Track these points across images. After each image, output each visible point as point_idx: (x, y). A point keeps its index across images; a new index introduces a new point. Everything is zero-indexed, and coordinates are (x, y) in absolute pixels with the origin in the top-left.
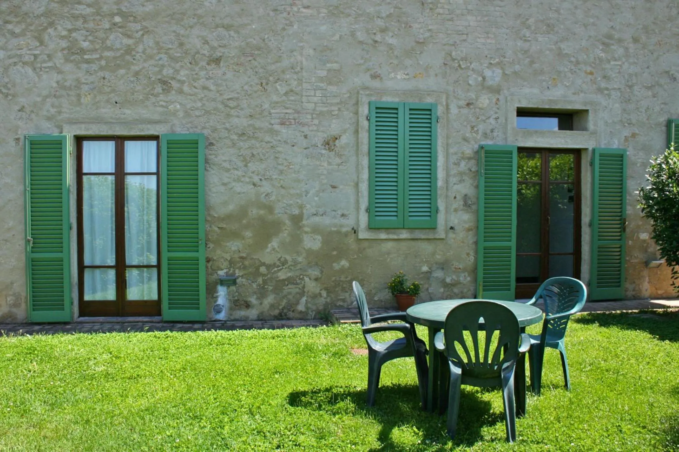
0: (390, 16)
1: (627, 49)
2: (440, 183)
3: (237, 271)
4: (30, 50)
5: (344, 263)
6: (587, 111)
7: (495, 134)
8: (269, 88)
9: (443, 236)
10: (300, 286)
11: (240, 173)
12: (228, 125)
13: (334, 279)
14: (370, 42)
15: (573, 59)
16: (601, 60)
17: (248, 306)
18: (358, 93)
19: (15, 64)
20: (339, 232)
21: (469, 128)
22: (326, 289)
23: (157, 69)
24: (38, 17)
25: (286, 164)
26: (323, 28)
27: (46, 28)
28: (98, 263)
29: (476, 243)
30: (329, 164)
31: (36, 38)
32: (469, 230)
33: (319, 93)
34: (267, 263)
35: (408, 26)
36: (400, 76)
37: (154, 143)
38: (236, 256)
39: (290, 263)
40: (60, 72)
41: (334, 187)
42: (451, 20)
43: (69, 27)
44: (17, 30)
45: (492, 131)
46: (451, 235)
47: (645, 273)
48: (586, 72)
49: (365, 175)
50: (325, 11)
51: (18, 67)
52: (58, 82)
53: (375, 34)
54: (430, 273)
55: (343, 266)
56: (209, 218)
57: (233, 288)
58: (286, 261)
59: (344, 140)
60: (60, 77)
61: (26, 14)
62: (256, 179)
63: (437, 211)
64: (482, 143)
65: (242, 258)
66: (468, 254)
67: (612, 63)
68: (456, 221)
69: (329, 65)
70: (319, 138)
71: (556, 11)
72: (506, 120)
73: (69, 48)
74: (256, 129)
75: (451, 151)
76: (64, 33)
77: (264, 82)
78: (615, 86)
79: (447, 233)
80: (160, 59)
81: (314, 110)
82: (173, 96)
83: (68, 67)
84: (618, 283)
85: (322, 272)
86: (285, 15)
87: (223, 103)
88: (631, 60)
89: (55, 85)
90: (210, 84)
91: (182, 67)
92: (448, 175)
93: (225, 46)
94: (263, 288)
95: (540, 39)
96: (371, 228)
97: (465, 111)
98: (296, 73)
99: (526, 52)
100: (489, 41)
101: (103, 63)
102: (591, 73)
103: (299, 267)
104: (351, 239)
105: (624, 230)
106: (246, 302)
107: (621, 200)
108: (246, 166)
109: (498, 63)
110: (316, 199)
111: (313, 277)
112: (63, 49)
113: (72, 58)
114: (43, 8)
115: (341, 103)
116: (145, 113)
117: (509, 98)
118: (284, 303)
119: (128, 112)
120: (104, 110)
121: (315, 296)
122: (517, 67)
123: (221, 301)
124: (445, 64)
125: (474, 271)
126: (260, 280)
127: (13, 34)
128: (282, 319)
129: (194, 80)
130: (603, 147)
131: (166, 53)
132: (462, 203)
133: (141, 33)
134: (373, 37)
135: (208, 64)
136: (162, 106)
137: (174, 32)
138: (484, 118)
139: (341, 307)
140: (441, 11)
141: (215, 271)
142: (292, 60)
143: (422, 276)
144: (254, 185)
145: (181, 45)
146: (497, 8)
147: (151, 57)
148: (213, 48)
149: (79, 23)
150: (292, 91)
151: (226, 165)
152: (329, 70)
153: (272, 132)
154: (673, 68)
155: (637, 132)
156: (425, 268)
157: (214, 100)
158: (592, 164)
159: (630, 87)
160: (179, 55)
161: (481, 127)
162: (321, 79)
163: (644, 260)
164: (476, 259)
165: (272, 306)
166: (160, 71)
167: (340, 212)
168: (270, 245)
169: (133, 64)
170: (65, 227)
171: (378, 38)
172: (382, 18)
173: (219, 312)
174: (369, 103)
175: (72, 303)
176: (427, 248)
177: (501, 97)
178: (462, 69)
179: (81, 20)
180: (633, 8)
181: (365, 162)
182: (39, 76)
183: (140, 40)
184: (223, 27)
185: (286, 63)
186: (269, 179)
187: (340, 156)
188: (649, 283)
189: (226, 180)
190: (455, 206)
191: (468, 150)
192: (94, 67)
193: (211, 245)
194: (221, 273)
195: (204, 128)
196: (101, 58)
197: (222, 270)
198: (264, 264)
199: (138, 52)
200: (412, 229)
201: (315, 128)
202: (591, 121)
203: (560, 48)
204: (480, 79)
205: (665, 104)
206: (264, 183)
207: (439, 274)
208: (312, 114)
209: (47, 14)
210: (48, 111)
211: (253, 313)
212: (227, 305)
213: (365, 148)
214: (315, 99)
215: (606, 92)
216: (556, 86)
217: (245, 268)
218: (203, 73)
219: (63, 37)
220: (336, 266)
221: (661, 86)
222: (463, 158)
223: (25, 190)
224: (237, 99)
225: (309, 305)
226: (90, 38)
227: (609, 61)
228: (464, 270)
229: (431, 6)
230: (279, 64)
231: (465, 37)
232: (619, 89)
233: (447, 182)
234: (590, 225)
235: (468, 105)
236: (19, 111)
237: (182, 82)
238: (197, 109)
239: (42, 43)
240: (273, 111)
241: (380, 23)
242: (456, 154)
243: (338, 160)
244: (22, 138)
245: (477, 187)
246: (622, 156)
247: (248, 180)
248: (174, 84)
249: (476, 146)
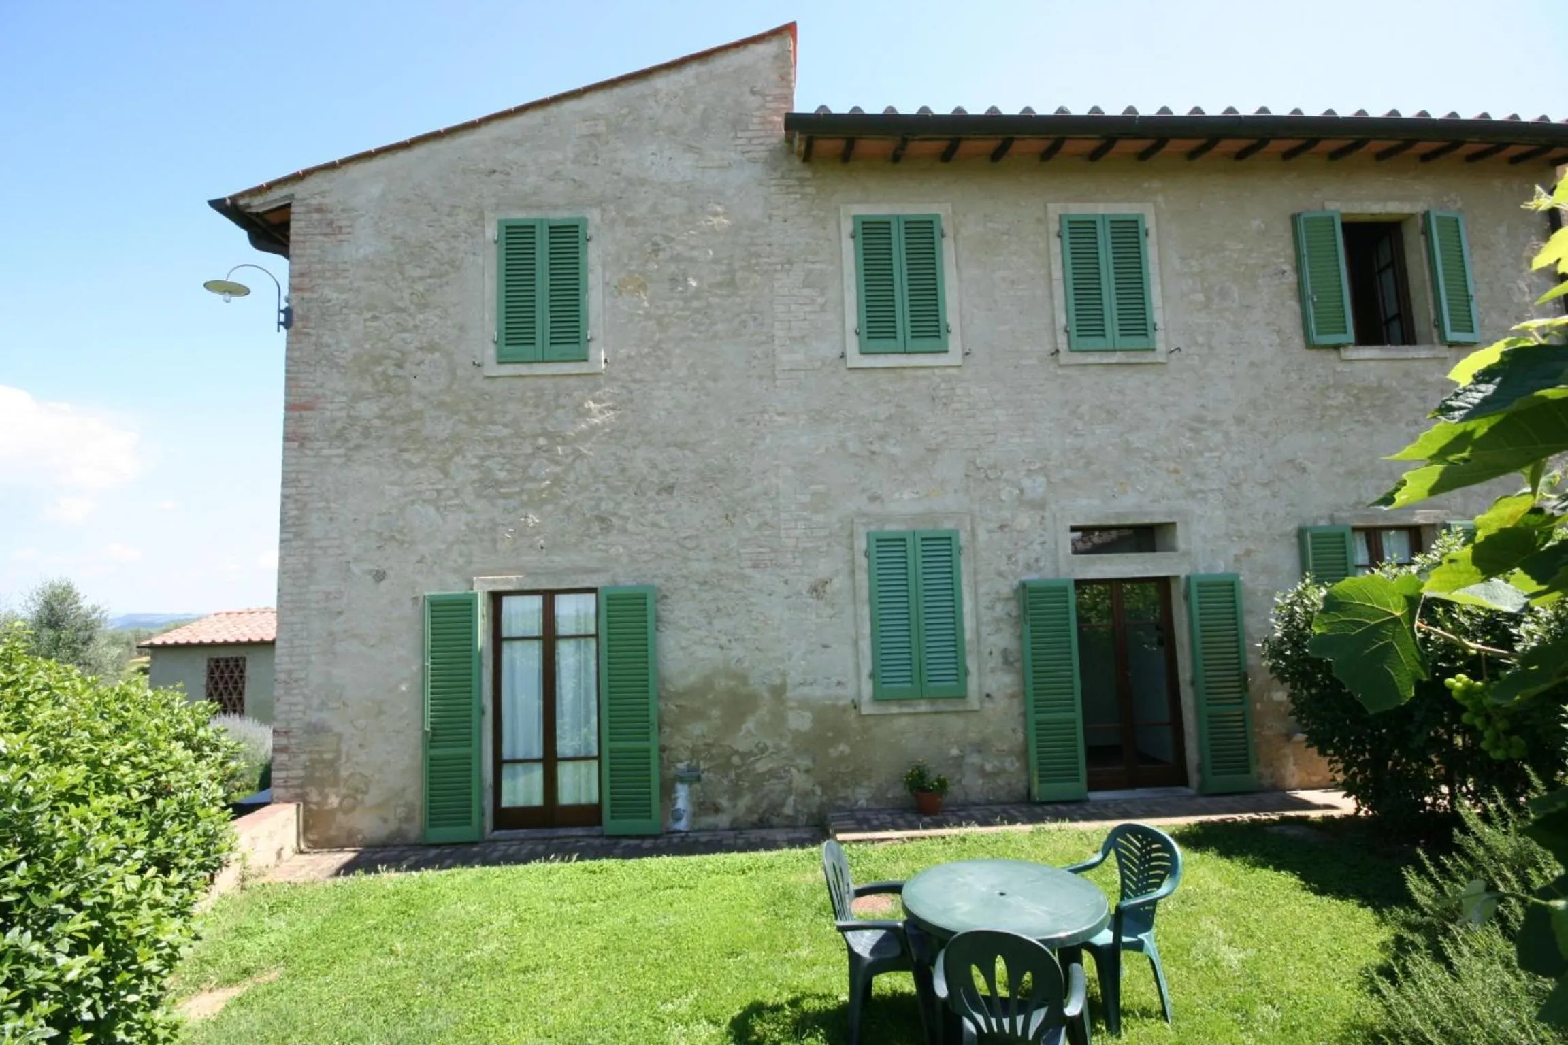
0: (890, 418)
1: (1227, 435)
2: (968, 635)
3: (702, 763)
4: (433, 484)
5: (843, 748)
6: (1174, 524)
7: (1042, 564)
8: (736, 521)
9: (976, 706)
10: (786, 781)
11: (702, 633)
12: (685, 572)
13: (830, 769)
14: (866, 453)
15: (1147, 455)
16: (1189, 452)
17: (717, 810)
18: (852, 522)
19: (413, 502)
20: (834, 707)
21: (1005, 558)
22: (821, 784)
23: (593, 503)
24: (442, 442)
25: (762, 618)
26: (804, 440)
27: (450, 458)
28: (520, 756)
29: (1024, 714)
30: (818, 616)
31: (438, 468)
32: (1012, 696)
33: (801, 524)
34: (741, 750)
35: (915, 430)
36: (907, 495)
37: (593, 596)
38: (700, 742)
39: (771, 750)
40: (470, 511)
41: (825, 647)
42: (973, 416)
43: (482, 453)
44: (416, 459)
45: (1037, 560)
46: (988, 705)
47: (1288, 750)
48: (1168, 471)
49: (866, 629)
50: (805, 417)
51: (417, 506)
52: (467, 524)
53: (871, 443)
54: (963, 757)
55: (842, 752)
56: (663, 694)
57: (697, 786)
58: (765, 748)
59: (838, 583)
60: (470, 518)
61: (427, 439)
62: (723, 640)
63: (967, 673)
64: (1024, 578)
65: (706, 744)
66: (1014, 730)
67: (1207, 455)
68: (994, 686)
69: (813, 487)
70: (804, 584)
71: (1119, 392)
72: (1056, 544)
73: (481, 481)
74: (722, 574)
75: (982, 590)
76: (475, 461)
77: (730, 514)
78: (1214, 487)
79: (981, 702)
80: (597, 490)
81: (796, 547)
82: (613, 537)
83: (480, 505)
84: (1245, 768)
85: (814, 761)
86: (754, 425)
87: (678, 542)
88: (1235, 449)
89: (463, 528)
90: (660, 519)
91: (625, 499)
92: (979, 624)
93: (677, 470)
94: (737, 785)
95: (1098, 432)
96: (877, 699)
97: (997, 536)
98: (771, 500)
99: (1079, 450)
100: (1027, 440)
101: (525, 497)
102: (1176, 471)
103: (784, 754)
104: (852, 715)
105: (1246, 689)
106: (714, 804)
107: (1237, 647)
108: (710, 623)
109: (1041, 469)
110: (803, 663)
111: (803, 768)
112: (474, 482)
113: (485, 493)
114: (448, 431)
115: (831, 535)
116: (578, 559)
117: (1058, 515)
118: (765, 804)
119: (557, 559)
120: (526, 558)
121: (807, 794)
122: (1068, 473)
123: (681, 804)
124: (967, 476)
125: (1024, 754)
126: (732, 775)
127: (411, 465)
128: (763, 828)
129: (642, 515)
130: (1202, 572)
131: (604, 482)
132: (1001, 660)
133: (571, 458)
134: (869, 446)
135: (658, 493)
136: (600, 550)
137: (614, 454)
138: (1025, 544)
139: (840, 809)
140: (958, 406)
141: (672, 763)
142: (766, 483)
143: (951, 762)
144: (722, 648)
145: (623, 470)
146: (1036, 395)
147: (585, 488)
148: (664, 474)
149: (494, 449)
150: (766, 523)
151: (685, 623)
152: (814, 494)
153: (743, 578)
154: (1300, 454)
155: (1253, 547)
156: (955, 752)
157: (667, 540)
158: (1187, 597)
159: (1237, 486)
160: (620, 484)
161: (1021, 557)
162: (803, 507)
163: (1284, 731)
164: (1026, 737)
165: (750, 810)
166: (597, 506)
167: (834, 680)
168: (744, 727)
169: (563, 498)
170: (475, 713)
171: (876, 447)
172: (880, 421)
173: (678, 819)
174: (868, 535)
175: (483, 814)
176: (955, 724)
177: (1047, 514)
178: (990, 479)
179: (496, 445)
180: (1231, 377)
181: (865, 611)
182: (444, 518)
183: (571, 467)
184: (676, 445)
185: (757, 488)
186: (741, 640)
187: (833, 606)
188: (1295, 764)
189: (684, 644)
190: (991, 665)
191: (1006, 588)
192: (513, 503)
193: (667, 730)
194: (681, 766)
195: (655, 576)
196: (522, 491)
197: (681, 761)
198: (736, 752)
199: (568, 483)
200: (932, 699)
201: (798, 571)
202: (1181, 538)
203: (1127, 441)
204: (1017, 491)
205: (1292, 505)
206: (734, 644)
207: (975, 759)
208: (793, 552)
209: (455, 437)
210: (455, 561)
211: (723, 820)
212: (690, 809)
213: (864, 593)
214: (797, 533)
215: (1200, 495)
216: (1125, 492)
217: (712, 758)
218: (651, 506)
219: (474, 467)
220: (833, 753)
221: (1282, 480)
222: (999, 599)
223: (423, 667)
224: (697, 537)
225: (799, 807)
226: (508, 467)
227: (1201, 453)
228: (1011, 752)
229: (944, 400)
230: (748, 490)
231: (991, 438)
232: (1221, 490)
233: (978, 632)
234: (1193, 683)
235: (1002, 527)
236: (419, 562)
237: (626, 519)
238: (645, 552)
239: (446, 473)
240: (742, 551)
241: (878, 428)
242: (988, 594)
243: (829, 611)
244: (421, 599)
245: (1020, 637)
246: (1232, 584)
247: (712, 641)
248: (614, 520)
249: (1016, 583)
